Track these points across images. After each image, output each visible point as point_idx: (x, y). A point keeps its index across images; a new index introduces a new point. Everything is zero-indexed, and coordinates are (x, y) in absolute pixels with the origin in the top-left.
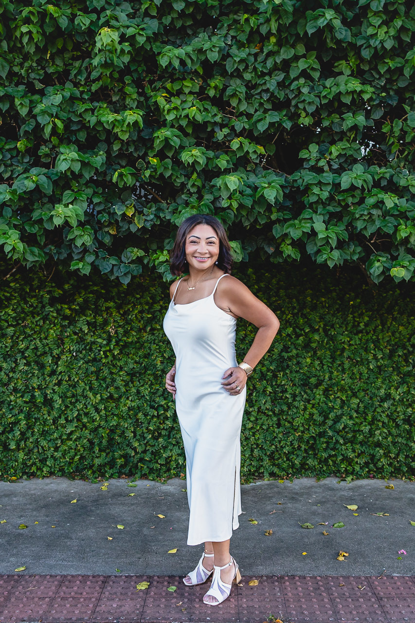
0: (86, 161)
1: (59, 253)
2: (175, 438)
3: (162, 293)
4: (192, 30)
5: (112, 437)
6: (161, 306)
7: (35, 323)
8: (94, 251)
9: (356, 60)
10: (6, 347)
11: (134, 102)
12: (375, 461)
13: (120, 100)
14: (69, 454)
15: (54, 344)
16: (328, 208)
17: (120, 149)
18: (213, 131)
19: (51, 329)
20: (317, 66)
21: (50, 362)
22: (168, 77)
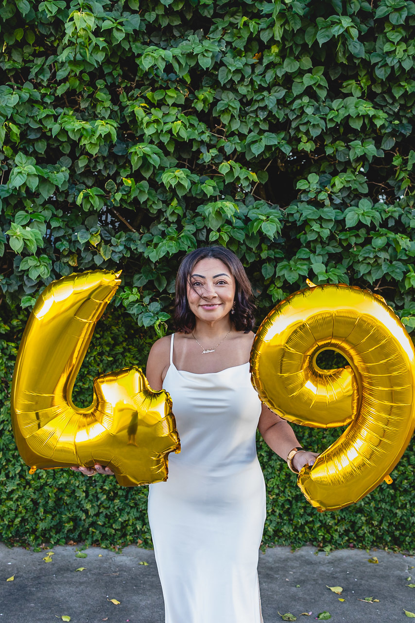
0: (46, 177)
1: (9, 285)
2: (134, 499)
3: (126, 333)
4: (180, 32)
5: (60, 497)
6: (124, 348)
9: (367, 80)
11: (106, 111)
12: (356, 528)
13: (90, 108)
14: (8, 516)
16: (327, 247)
17: (87, 166)
18: (199, 152)
20: (324, 83)
22: (147, 85)
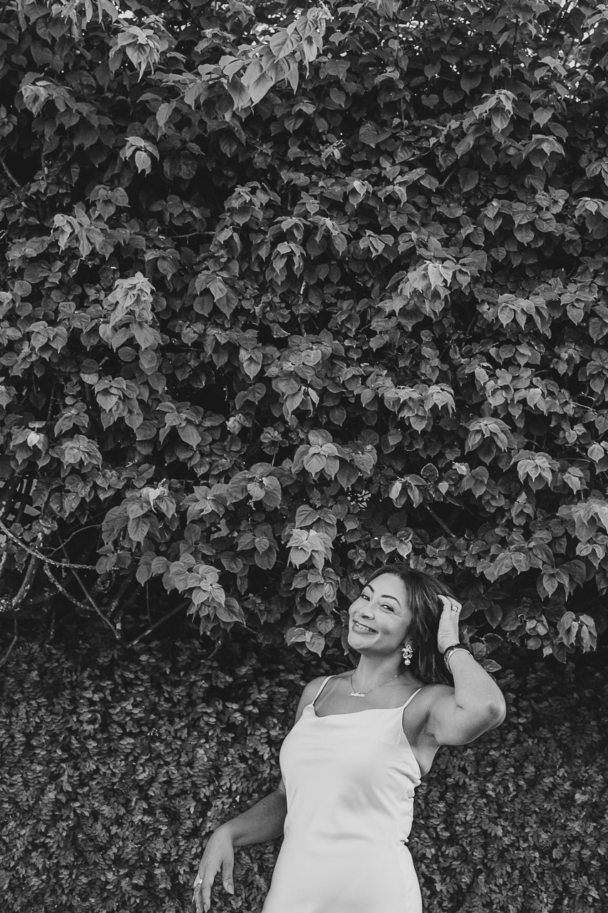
0: (348, 459)
1: (269, 612)
4: (535, 272)
7: (173, 734)
8: (332, 612)
10: (114, 774)
11: (433, 371)
13: (410, 367)
15: (204, 777)
17: (400, 444)
18: (559, 428)
19: (201, 746)
21: (192, 810)
22: (489, 337)
